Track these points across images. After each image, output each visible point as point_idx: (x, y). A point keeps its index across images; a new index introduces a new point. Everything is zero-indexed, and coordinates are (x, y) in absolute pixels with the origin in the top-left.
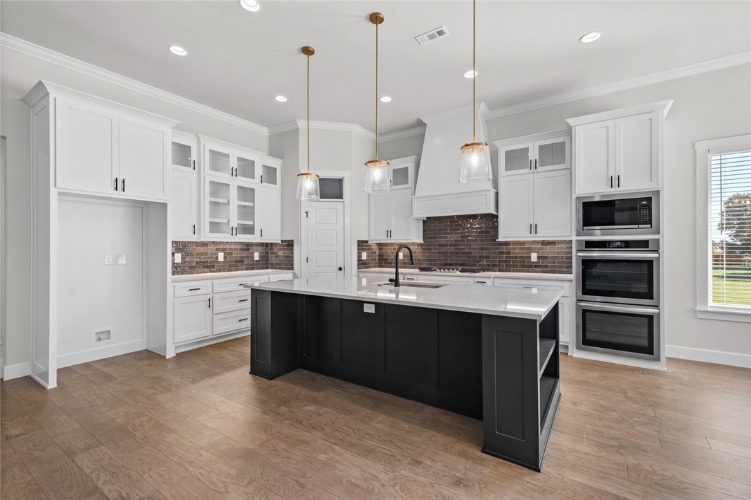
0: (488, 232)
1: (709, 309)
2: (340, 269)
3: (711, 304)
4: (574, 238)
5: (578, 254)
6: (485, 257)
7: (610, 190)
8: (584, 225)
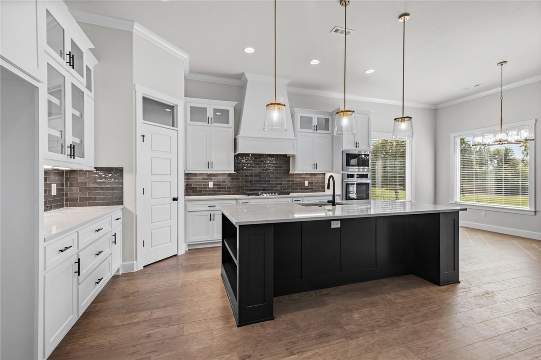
0: (281, 167)
2: (175, 199)
6: (278, 184)
7: (356, 148)
8: (347, 166)
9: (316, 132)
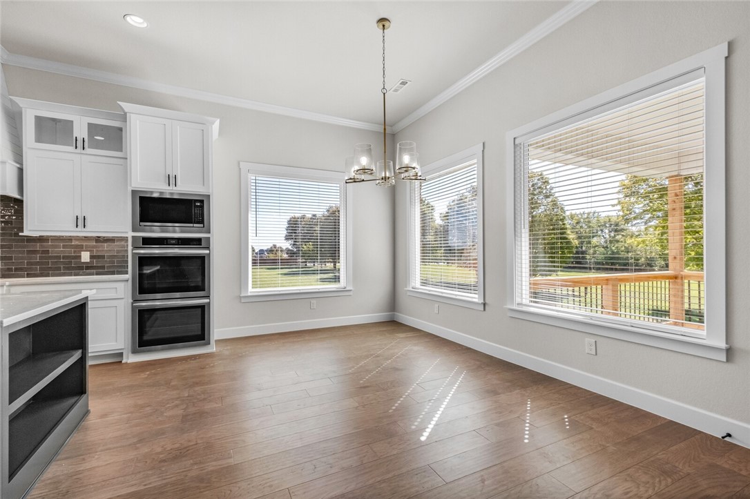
1: (249, 294)
3: (251, 290)
4: (130, 234)
5: (134, 251)
7: (168, 188)
8: (141, 221)
9: (83, 152)
